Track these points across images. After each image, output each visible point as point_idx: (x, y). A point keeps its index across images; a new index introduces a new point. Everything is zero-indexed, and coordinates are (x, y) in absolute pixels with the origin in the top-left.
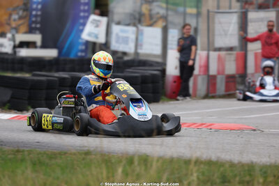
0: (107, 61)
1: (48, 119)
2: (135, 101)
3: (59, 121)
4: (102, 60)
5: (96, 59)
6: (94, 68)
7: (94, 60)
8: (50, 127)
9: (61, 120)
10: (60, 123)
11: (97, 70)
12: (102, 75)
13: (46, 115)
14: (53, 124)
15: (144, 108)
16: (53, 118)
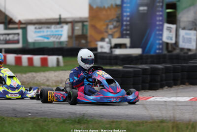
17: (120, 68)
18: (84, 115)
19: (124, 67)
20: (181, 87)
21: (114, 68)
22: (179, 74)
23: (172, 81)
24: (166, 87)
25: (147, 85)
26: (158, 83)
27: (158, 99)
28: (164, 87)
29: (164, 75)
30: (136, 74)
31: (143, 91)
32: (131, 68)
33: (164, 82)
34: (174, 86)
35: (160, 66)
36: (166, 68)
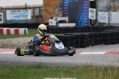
0: (44, 28)
1: (23, 51)
2: (57, 42)
3: (27, 51)
4: (42, 28)
5: (40, 28)
6: (39, 31)
7: (39, 28)
8: (24, 54)
9: (28, 50)
10: (28, 52)
11: (41, 32)
12: (42, 34)
13: (22, 49)
14: (25, 52)
15: (61, 44)
16: (25, 50)
17: (63, 35)
18: (41, 63)
19: (65, 35)
20: (99, 46)
21: (59, 35)
22: (98, 38)
23: (94, 43)
24: (91, 46)
25: (79, 45)
26: (86, 44)
27: (86, 53)
28: (89, 46)
29: (89, 39)
30: (72, 38)
32: (69, 35)
33: (89, 43)
34: (95, 46)
35: (86, 34)
36: (90, 34)
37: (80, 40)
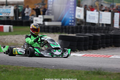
17: (74, 35)
19: (77, 35)
20: (110, 48)
22: (109, 40)
23: (105, 44)
24: (102, 48)
25: (91, 46)
26: (98, 46)
27: (117, 57)
29: (100, 40)
31: (89, 50)
32: (82, 35)
33: (101, 45)
34: (106, 48)
35: (98, 35)
36: (102, 36)
37: (92, 41)
